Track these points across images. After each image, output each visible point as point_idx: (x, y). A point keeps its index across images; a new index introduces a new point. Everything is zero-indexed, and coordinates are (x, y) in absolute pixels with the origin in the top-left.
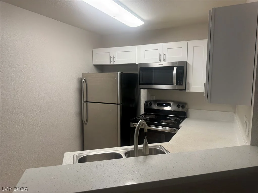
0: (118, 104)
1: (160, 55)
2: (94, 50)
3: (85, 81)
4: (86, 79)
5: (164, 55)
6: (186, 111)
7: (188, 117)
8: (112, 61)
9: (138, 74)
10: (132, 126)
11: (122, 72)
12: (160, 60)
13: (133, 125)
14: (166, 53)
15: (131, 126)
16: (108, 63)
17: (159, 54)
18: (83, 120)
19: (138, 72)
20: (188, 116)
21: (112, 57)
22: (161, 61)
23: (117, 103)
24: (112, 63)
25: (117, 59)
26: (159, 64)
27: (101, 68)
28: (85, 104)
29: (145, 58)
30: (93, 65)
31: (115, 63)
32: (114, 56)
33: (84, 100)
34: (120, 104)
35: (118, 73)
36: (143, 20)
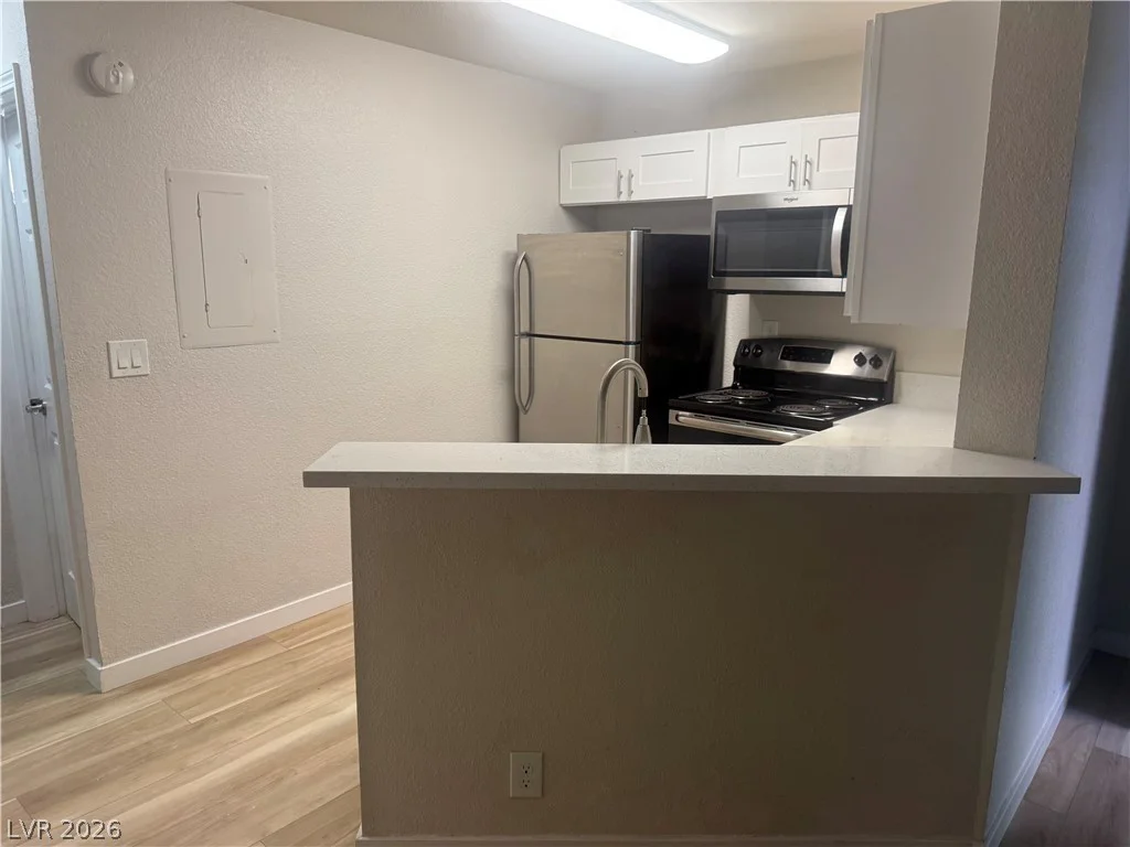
0: (628, 343)
1: (793, 163)
2: (566, 150)
3: (527, 264)
4: (530, 256)
5: (807, 161)
6: (885, 379)
7: (897, 403)
8: (624, 188)
9: (708, 237)
10: (676, 423)
11: (649, 231)
12: (792, 182)
13: (677, 417)
14: (813, 156)
15: (672, 421)
16: (610, 198)
17: (789, 158)
18: (517, 398)
19: (710, 231)
20: (894, 400)
21: (625, 174)
22: (794, 186)
23: (624, 340)
24: (624, 198)
25: (641, 183)
26: (786, 199)
27: (590, 217)
28: (525, 342)
29: (741, 176)
30: (561, 205)
31: (635, 198)
32: (630, 171)
33: (522, 331)
34: (635, 343)
35: (632, 234)
36: (726, 37)
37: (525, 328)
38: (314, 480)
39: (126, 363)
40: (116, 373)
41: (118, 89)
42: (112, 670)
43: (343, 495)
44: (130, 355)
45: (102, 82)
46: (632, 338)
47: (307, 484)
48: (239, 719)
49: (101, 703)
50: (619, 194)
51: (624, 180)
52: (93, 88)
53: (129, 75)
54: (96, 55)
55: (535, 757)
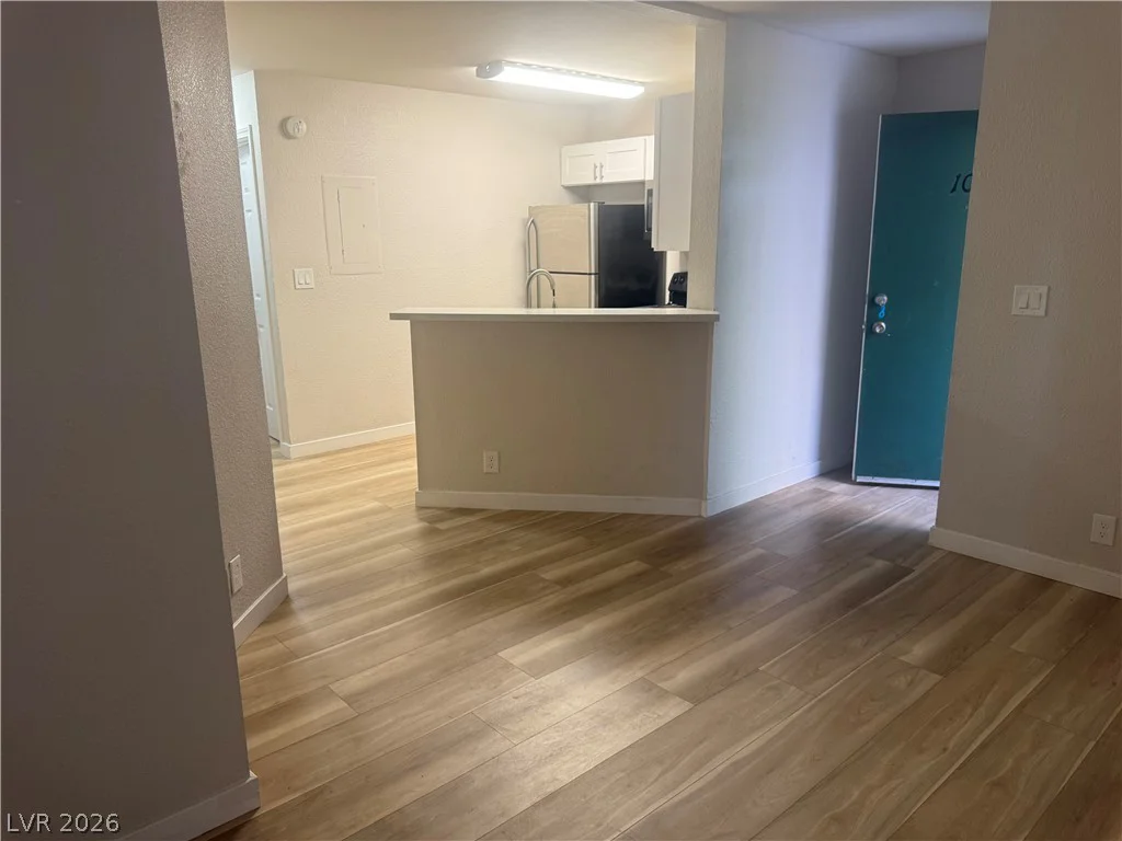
0: (590, 274)
2: (564, 148)
3: (534, 225)
4: (535, 219)
8: (598, 174)
9: (644, 206)
16: (591, 181)
19: (644, 202)
21: (598, 165)
23: (588, 272)
24: (598, 181)
25: (607, 171)
30: (562, 185)
31: (604, 181)
32: (601, 163)
34: (595, 274)
35: (592, 204)
36: (642, 83)
37: (533, 267)
38: (394, 317)
39: (302, 281)
40: (298, 287)
41: (299, 136)
42: (294, 448)
44: (305, 277)
45: (291, 131)
46: (593, 271)
47: (391, 319)
49: (290, 463)
50: (595, 178)
51: (598, 169)
52: (287, 135)
53: (304, 127)
54: (289, 118)
55: (495, 454)
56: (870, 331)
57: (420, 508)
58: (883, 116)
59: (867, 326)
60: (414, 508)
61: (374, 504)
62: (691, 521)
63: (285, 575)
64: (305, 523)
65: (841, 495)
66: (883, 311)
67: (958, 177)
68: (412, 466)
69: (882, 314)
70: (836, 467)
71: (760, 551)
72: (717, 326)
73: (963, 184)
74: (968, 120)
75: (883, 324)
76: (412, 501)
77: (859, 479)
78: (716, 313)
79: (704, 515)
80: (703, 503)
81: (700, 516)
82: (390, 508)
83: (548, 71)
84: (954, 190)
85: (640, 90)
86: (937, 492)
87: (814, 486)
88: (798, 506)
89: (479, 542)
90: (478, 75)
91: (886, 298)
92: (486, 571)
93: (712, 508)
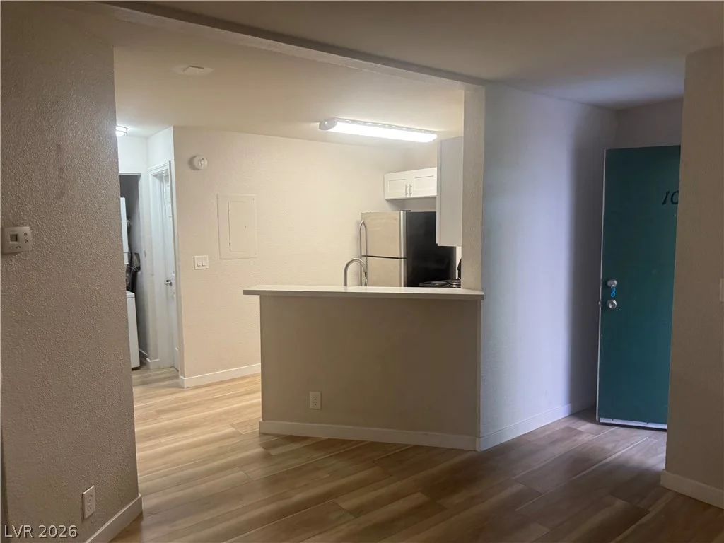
2: (386, 175)
3: (365, 225)
4: (365, 222)
8: (408, 192)
16: (403, 196)
21: (408, 186)
23: (400, 257)
24: (408, 196)
25: (415, 190)
28: (365, 258)
30: (385, 199)
31: (412, 196)
32: (411, 185)
34: (404, 258)
35: (402, 212)
36: (434, 132)
37: (364, 253)
38: (247, 292)
39: (200, 264)
40: (197, 268)
41: (202, 168)
42: (188, 380)
43: (258, 297)
44: (202, 261)
45: (196, 166)
46: (402, 257)
47: (244, 294)
48: (230, 397)
49: (184, 391)
50: (407, 194)
51: (408, 188)
52: (193, 168)
53: (205, 163)
54: (195, 157)
55: (318, 394)
56: (605, 307)
57: (262, 434)
58: (607, 151)
59: (602, 303)
60: (258, 435)
61: (231, 430)
62: (467, 456)
63: (140, 495)
64: (177, 444)
65: (588, 433)
66: (614, 292)
67: (667, 194)
68: (257, 398)
69: (613, 294)
70: (583, 407)
71: (521, 486)
72: (483, 303)
73: (671, 198)
74: (673, 153)
75: (615, 302)
76: (256, 428)
77: (602, 420)
78: (482, 293)
79: (478, 450)
80: (477, 439)
81: (475, 451)
82: (240, 434)
83: (369, 125)
84: (665, 202)
85: (434, 137)
86: (666, 434)
87: (567, 424)
88: (554, 443)
89: (298, 469)
90: (320, 128)
91: (616, 282)
92: (298, 497)
93: (485, 444)
